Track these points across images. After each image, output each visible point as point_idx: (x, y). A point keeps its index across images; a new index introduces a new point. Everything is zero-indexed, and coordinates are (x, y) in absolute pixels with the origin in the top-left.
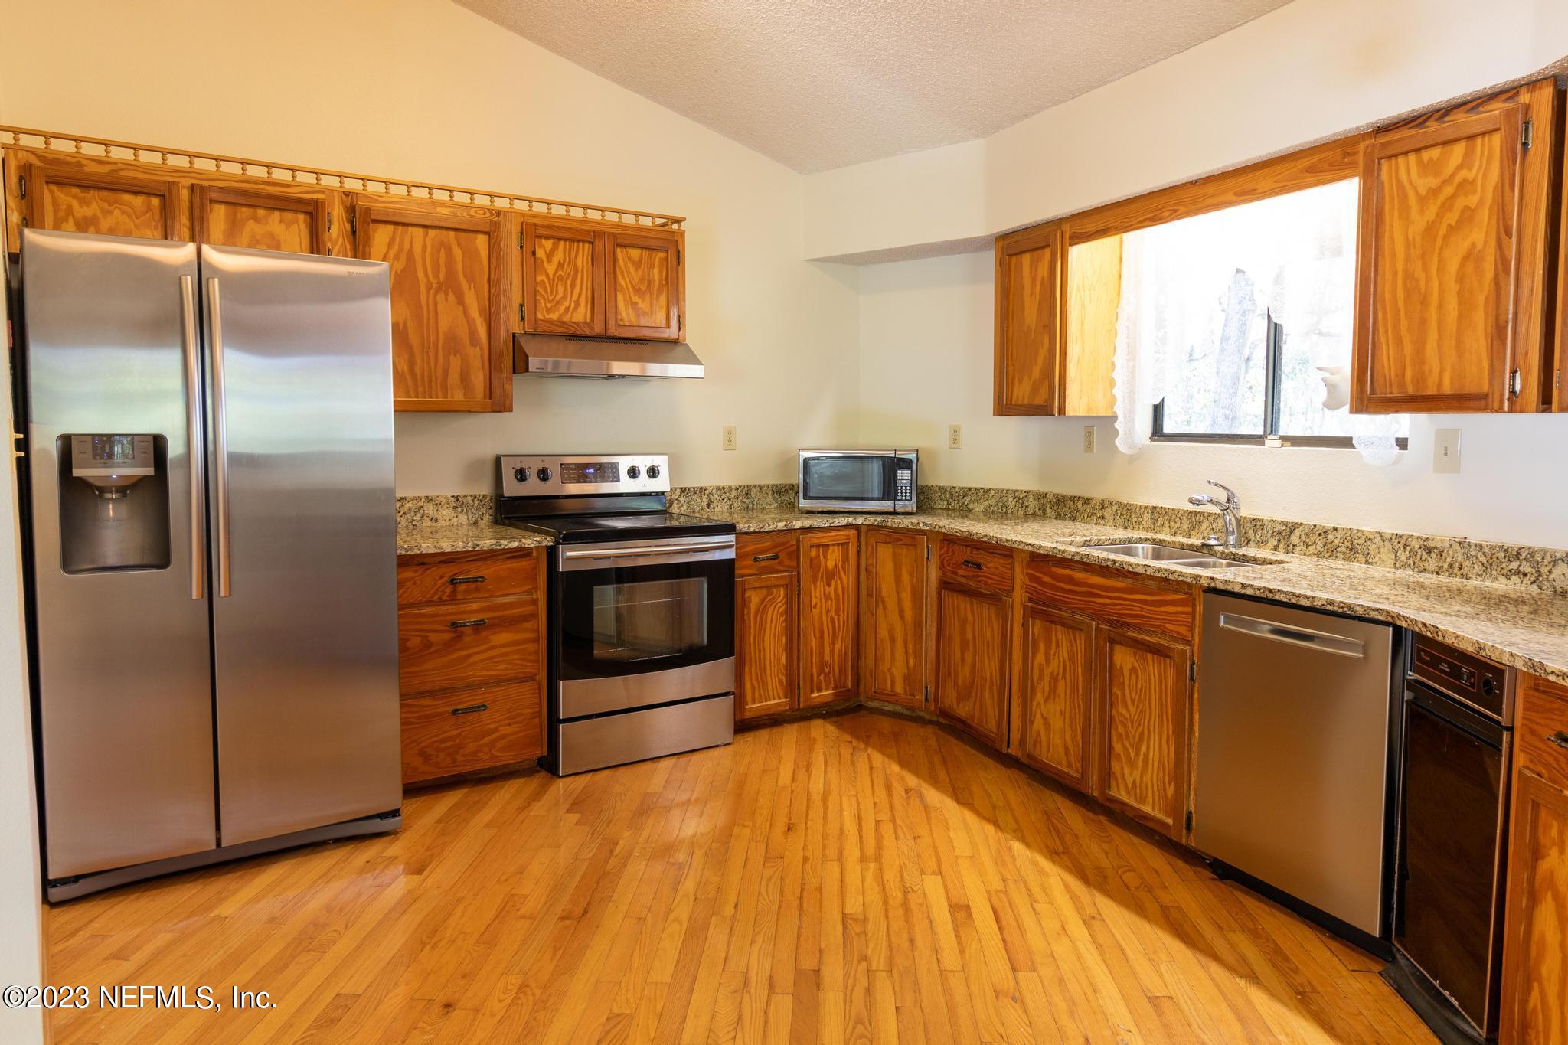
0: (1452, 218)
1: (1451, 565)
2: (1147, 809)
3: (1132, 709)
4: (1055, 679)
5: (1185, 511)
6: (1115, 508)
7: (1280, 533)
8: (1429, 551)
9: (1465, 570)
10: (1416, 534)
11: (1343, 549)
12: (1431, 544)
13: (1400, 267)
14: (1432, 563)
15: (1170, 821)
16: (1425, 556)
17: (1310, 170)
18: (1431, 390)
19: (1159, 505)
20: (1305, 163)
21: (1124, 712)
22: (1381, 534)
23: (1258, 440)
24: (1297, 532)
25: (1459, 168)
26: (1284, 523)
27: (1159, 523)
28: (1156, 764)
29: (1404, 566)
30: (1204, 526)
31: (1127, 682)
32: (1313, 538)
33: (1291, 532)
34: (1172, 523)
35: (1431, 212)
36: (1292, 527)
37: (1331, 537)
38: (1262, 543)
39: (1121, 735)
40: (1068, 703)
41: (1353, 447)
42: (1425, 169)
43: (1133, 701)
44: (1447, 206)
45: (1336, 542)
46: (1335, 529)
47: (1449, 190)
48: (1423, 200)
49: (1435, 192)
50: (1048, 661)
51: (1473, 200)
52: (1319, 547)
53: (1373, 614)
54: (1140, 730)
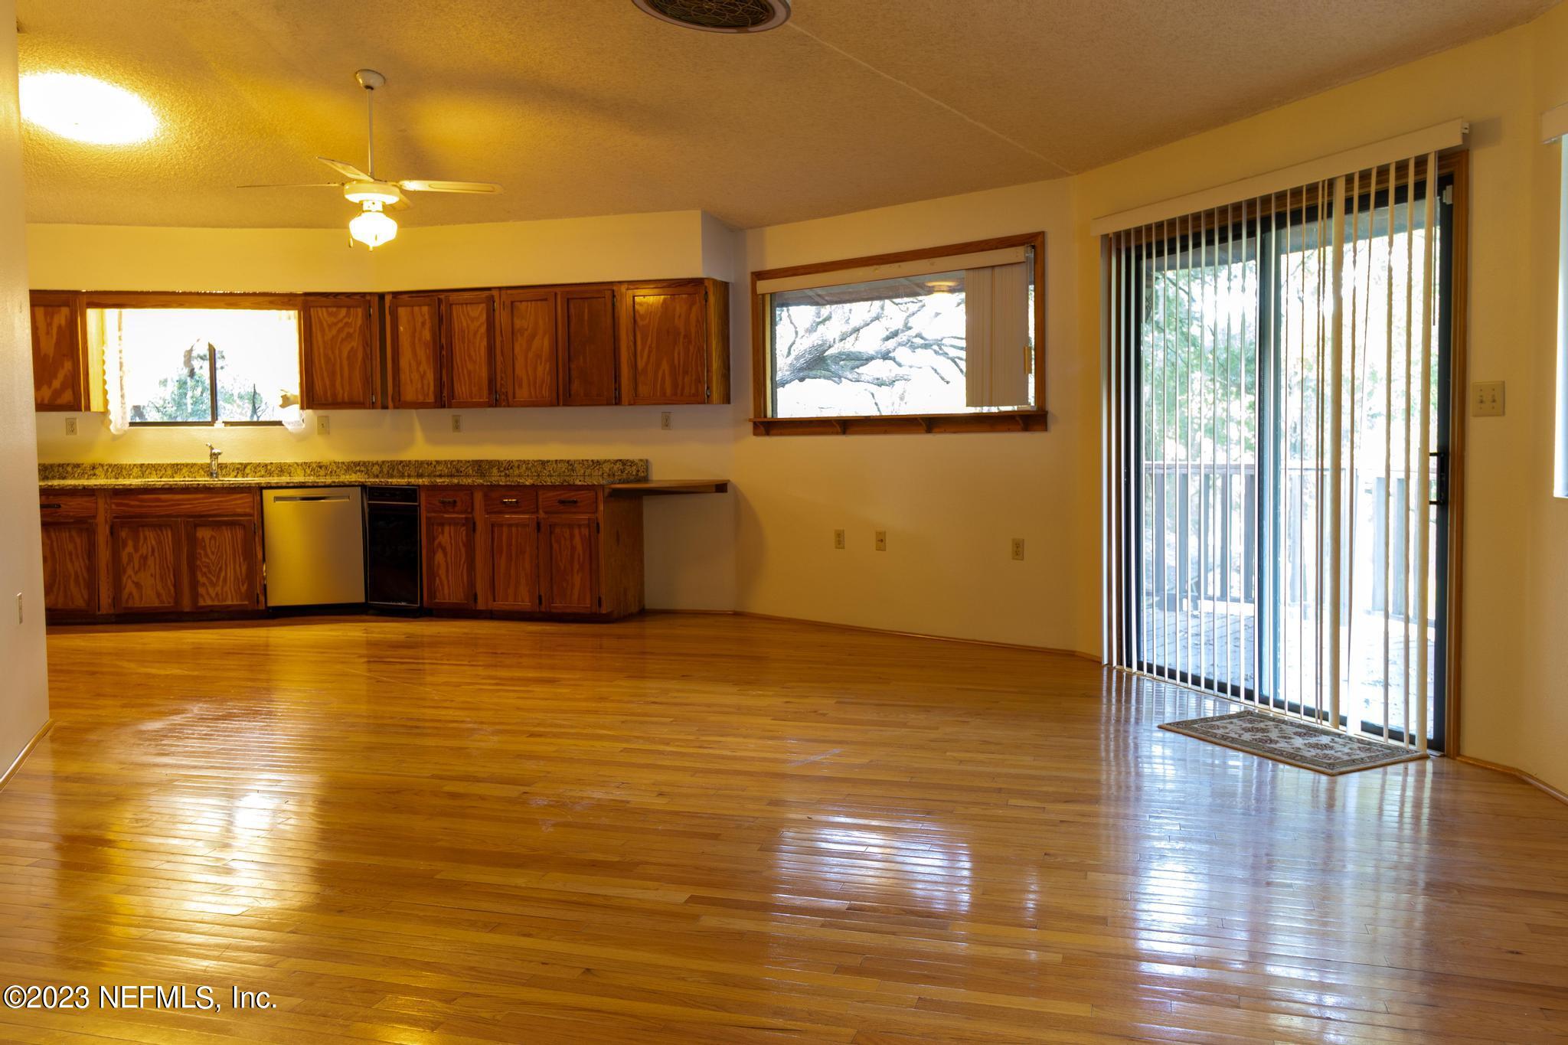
0: (343, 335)
1: (331, 472)
2: (229, 603)
3: (213, 557)
4: (144, 558)
5: (168, 465)
6: (105, 468)
7: (238, 469)
8: (321, 467)
9: (337, 473)
10: (314, 461)
11: (277, 472)
12: (321, 464)
13: (322, 350)
14: (322, 472)
15: (246, 603)
16: (319, 469)
17: (271, 302)
18: (339, 400)
19: (146, 462)
20: (271, 298)
21: (207, 560)
22: (296, 463)
23: (211, 424)
24: (249, 467)
25: (345, 317)
26: (241, 464)
27: (147, 472)
28: (232, 579)
29: (309, 476)
30: (184, 471)
31: (208, 545)
32: (259, 469)
33: (245, 467)
34: (158, 472)
35: (334, 332)
36: (245, 466)
37: (269, 467)
38: (228, 475)
39: (205, 573)
40: (157, 567)
41: (283, 425)
42: (330, 314)
43: (213, 553)
44: (340, 330)
45: (273, 469)
46: (271, 463)
47: (340, 325)
48: (330, 327)
49: (335, 324)
50: (136, 549)
51: (351, 330)
52: (263, 473)
53: (353, 483)
54: (219, 566)
